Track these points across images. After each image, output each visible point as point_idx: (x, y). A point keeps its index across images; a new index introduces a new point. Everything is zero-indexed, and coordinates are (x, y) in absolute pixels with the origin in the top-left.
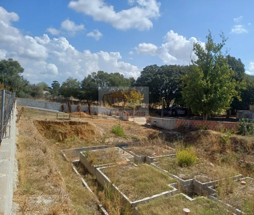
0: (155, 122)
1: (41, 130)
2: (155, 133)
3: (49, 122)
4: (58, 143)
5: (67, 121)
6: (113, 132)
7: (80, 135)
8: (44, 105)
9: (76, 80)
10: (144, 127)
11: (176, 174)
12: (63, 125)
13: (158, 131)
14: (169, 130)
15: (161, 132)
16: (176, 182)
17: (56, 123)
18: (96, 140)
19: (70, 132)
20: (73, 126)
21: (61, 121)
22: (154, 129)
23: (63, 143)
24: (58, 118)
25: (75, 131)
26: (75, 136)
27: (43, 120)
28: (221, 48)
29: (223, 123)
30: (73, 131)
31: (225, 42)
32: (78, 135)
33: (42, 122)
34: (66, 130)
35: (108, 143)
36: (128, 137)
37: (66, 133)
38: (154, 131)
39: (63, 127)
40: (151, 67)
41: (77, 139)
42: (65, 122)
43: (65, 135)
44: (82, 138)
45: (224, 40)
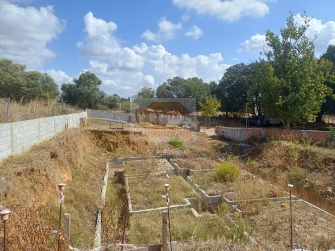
0: (223, 132)
1: (94, 139)
2: (221, 145)
3: (101, 131)
4: (109, 152)
5: (119, 130)
6: (171, 143)
7: (131, 145)
8: (113, 116)
9: (151, 89)
10: (210, 138)
11: (204, 189)
12: (115, 134)
13: (225, 143)
14: (238, 142)
15: (227, 144)
16: (196, 197)
17: (108, 132)
18: (148, 151)
19: (121, 142)
20: (125, 136)
21: (113, 130)
22: (221, 140)
23: (115, 152)
24: (111, 127)
25: (127, 140)
26: (127, 146)
27: (96, 129)
28: (304, 31)
29: (307, 132)
30: (125, 140)
31: (308, 23)
32: (130, 145)
33: (94, 131)
34: (118, 139)
35: (159, 154)
36: (185, 149)
37: (117, 143)
38: (220, 142)
39: (115, 137)
40: (237, 66)
41: (129, 149)
42: (117, 132)
43: (116, 145)
44: (133, 148)
45: (307, 21)
